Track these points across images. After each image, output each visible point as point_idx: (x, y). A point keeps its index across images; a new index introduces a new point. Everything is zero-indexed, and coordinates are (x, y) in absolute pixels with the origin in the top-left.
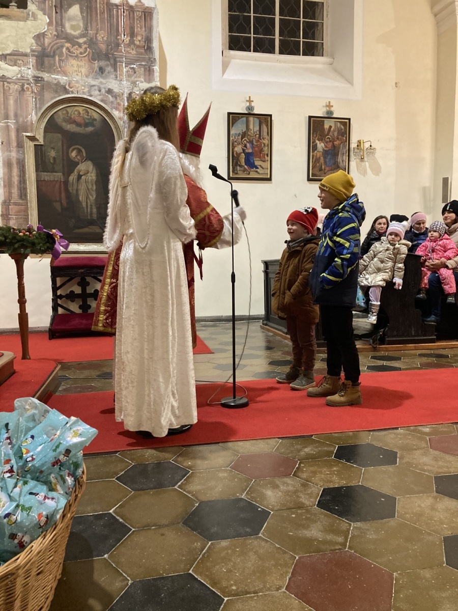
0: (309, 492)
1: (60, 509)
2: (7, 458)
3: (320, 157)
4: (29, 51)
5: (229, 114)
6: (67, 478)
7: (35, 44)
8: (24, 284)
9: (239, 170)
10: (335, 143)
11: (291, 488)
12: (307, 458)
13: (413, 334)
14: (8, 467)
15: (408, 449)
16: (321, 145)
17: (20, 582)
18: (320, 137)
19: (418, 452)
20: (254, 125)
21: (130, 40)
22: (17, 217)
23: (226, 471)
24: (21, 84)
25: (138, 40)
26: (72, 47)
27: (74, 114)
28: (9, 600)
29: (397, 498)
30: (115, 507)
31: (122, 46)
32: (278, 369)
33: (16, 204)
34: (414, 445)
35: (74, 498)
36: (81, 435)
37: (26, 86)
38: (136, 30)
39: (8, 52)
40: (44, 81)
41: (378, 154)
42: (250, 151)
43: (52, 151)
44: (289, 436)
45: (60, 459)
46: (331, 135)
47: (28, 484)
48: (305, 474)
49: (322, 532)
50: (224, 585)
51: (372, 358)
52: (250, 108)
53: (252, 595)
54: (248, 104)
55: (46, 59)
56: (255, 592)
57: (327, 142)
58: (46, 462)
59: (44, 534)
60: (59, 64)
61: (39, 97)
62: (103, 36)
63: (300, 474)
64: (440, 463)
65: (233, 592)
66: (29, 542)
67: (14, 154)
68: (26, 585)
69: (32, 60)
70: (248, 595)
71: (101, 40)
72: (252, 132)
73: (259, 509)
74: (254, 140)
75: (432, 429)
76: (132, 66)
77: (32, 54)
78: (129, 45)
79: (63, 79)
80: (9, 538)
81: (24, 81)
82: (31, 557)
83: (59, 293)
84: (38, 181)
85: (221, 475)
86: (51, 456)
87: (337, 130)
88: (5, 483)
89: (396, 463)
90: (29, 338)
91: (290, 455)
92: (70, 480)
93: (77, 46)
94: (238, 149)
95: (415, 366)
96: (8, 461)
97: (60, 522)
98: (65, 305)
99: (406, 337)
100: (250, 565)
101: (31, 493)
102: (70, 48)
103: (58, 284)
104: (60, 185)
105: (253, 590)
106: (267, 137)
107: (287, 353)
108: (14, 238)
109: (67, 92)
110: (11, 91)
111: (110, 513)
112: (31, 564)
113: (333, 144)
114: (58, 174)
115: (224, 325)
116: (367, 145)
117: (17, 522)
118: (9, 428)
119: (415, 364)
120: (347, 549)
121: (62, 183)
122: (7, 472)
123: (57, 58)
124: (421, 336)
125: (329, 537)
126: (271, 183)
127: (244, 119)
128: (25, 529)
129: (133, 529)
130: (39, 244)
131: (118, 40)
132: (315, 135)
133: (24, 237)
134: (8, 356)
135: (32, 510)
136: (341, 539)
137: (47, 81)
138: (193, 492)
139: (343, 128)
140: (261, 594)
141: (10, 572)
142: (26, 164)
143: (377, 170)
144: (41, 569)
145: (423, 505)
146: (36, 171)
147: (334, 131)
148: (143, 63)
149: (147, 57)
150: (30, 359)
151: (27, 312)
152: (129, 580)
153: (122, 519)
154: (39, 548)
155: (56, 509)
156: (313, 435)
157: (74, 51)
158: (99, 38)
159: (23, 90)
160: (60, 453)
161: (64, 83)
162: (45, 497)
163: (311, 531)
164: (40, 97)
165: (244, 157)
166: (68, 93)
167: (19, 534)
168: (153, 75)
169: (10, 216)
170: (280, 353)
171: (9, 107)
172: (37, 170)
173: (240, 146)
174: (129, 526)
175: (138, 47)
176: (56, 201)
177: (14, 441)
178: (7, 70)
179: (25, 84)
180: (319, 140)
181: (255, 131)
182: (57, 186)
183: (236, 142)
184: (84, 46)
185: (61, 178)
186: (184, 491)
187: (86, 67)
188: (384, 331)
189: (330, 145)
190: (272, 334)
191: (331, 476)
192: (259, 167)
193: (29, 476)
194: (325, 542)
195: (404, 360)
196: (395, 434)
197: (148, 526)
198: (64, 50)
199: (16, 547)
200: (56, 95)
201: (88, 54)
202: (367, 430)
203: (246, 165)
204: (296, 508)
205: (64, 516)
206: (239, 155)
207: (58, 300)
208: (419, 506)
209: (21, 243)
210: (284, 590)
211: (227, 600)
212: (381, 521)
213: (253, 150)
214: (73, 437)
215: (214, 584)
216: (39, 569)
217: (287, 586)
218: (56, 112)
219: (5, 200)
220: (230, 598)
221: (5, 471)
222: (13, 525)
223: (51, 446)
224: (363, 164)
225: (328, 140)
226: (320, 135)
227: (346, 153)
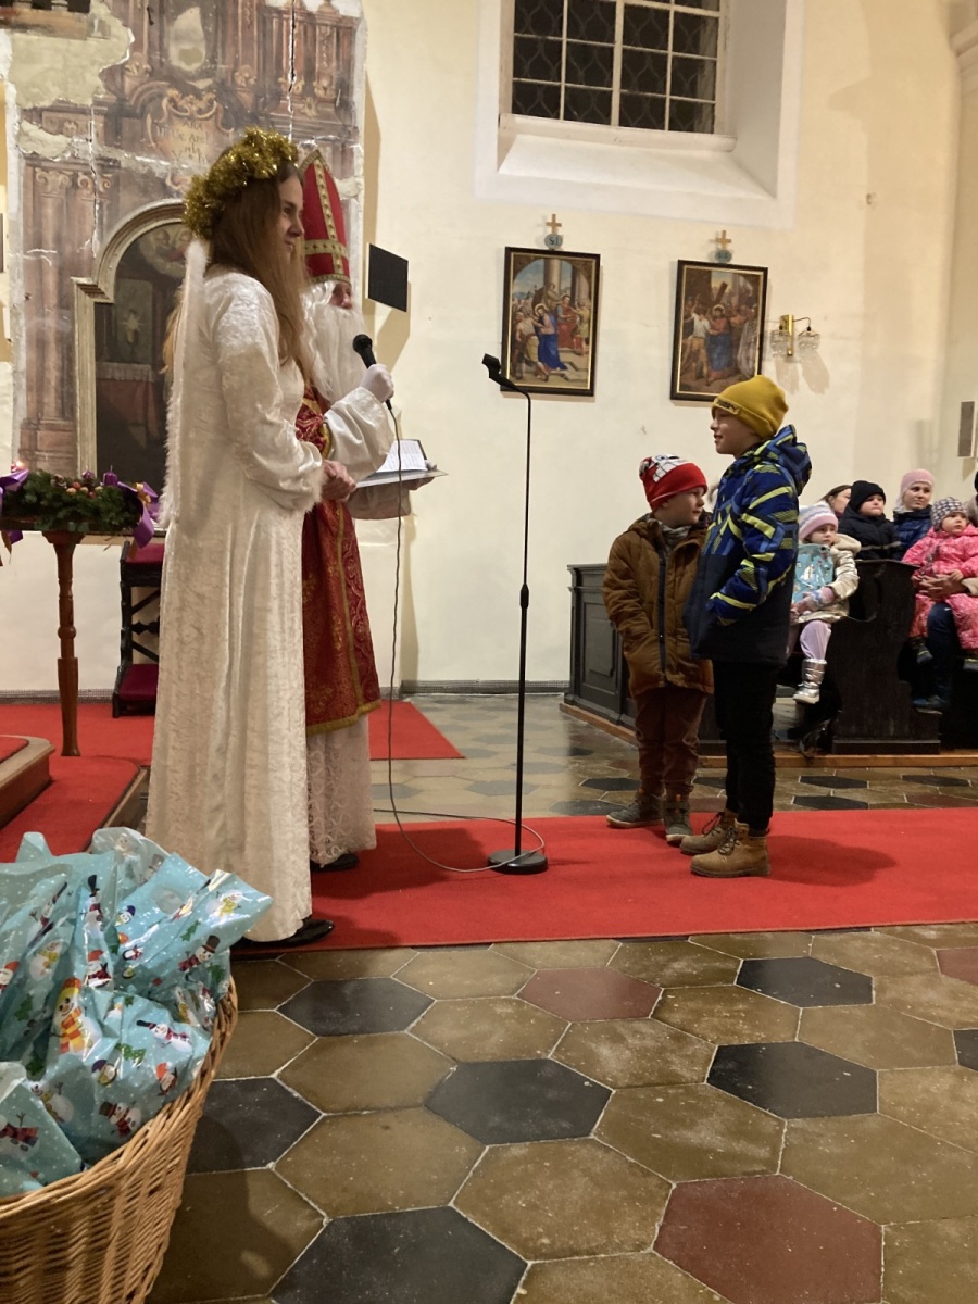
0: (689, 1053)
1: (198, 1059)
2: (96, 949)
3: (699, 350)
4: (89, 102)
5: (509, 250)
6: (201, 997)
7: (104, 90)
8: (71, 597)
9: (526, 372)
10: (733, 320)
11: (649, 1043)
12: (683, 984)
13: (892, 734)
14: (96, 967)
15: (895, 972)
16: (701, 324)
17: (120, 1204)
18: (700, 306)
19: (916, 980)
20: (560, 276)
21: (304, 87)
22: (52, 455)
23: (509, 1002)
24: (68, 173)
25: (322, 86)
26: (182, 98)
27: (181, 240)
28: (97, 1244)
29: (878, 1072)
30: (282, 1068)
31: (288, 97)
32: (605, 796)
33: (51, 427)
34: (906, 964)
35: (218, 1039)
36: (239, 907)
37: (82, 177)
38: (317, 65)
39: (46, 104)
40: (119, 167)
41: (825, 349)
42: (551, 331)
43: (132, 316)
44: (638, 935)
45: (198, 957)
47: (135, 1004)
48: (677, 1016)
49: (722, 1135)
50: (524, 1235)
51: (804, 780)
52: (554, 239)
53: (585, 1257)
54: (549, 231)
55: (126, 122)
56: (591, 1252)
57: (715, 318)
58: (169, 960)
59: (168, 1106)
60: (152, 132)
61: (108, 202)
62: (247, 75)
63: (667, 1016)
64: (965, 1004)
65: (544, 1250)
66: (138, 1123)
67: (51, 322)
68: (129, 1214)
69: (96, 124)
70: (577, 1258)
71: (244, 84)
72: (556, 290)
73: (586, 1084)
74: (560, 309)
75: (943, 933)
76: (308, 142)
77: (95, 110)
78: (302, 97)
79: (160, 166)
80: (100, 1113)
81: (75, 167)
82: (145, 1156)
83: (135, 620)
84: (99, 380)
85: (499, 1010)
86: (177, 950)
87: (737, 291)
88: (93, 999)
89: (871, 1001)
90: (79, 713)
91: (644, 975)
92: (208, 1005)
93: (191, 96)
94: (526, 326)
95: (896, 800)
96: (96, 955)
97: (198, 1085)
98: (146, 646)
99: (875, 738)
100: (575, 1197)
101: (141, 1023)
102: (177, 100)
103: (135, 602)
104: (146, 393)
105: (585, 1247)
106: (587, 302)
107: (622, 764)
108: (57, 498)
109: (167, 193)
110: (49, 187)
111: (271, 1079)
112: (145, 1168)
113: (729, 322)
114: (141, 366)
115: (482, 699)
116: (801, 327)
117: (117, 1079)
118: (97, 886)
119: (897, 796)
120: (778, 1173)
121: (150, 386)
122: (94, 976)
123: (149, 120)
124: (907, 738)
125: (739, 1146)
126: (594, 401)
127: (541, 262)
128: (132, 1095)
129: (324, 1114)
130: (109, 511)
131: (280, 84)
132: (690, 303)
133: (78, 497)
134: (38, 747)
135: (145, 1057)
136: (764, 1152)
137: (125, 169)
138: (443, 1044)
139: (750, 287)
140: (603, 1256)
141: (103, 1184)
142: (77, 343)
143: (820, 382)
144: (158, 1182)
145: (933, 1089)
146: (97, 359)
147: (731, 294)
148: (331, 136)
149: (340, 123)
150: (79, 755)
151: (76, 656)
152: (323, 1217)
153: (298, 1091)
154: (160, 1136)
155: (191, 1058)
156: (687, 937)
157: (186, 107)
158: (240, 80)
159: (75, 185)
160: (198, 942)
161: (162, 174)
162: (170, 1033)
163: (700, 1132)
164: (110, 201)
165: (537, 343)
166: (171, 196)
167: (120, 1105)
168: (351, 162)
169: (37, 453)
170: (605, 764)
171: (44, 221)
172: (99, 356)
173: (529, 321)
174: (314, 1107)
175: (321, 101)
176: (136, 424)
177: (107, 912)
178: (42, 142)
179: (80, 174)
180: (698, 313)
181: (562, 288)
182: (140, 392)
183: (520, 310)
184: (207, 96)
185: (147, 377)
186: (425, 1039)
187: (211, 138)
188: (829, 725)
189: (722, 324)
190: (585, 723)
191: (732, 1021)
192: (568, 366)
193: (132, 988)
194: (731, 1156)
195: (873, 788)
196: (864, 939)
197: (356, 1109)
198: (165, 102)
199: (113, 1132)
200: (144, 199)
201: (216, 113)
202: (804, 929)
203: (540, 360)
204: (663, 1084)
205: (203, 1074)
206: (526, 338)
207: (134, 634)
208: (927, 1091)
209: (70, 509)
210: (650, 1249)
211: (533, 1266)
212: (845, 1118)
213: (556, 330)
214: (223, 910)
215: (504, 1233)
216: (155, 1181)
217: (656, 1242)
218: (141, 236)
219: (28, 419)
220: (538, 1262)
221: (91, 973)
222: (109, 1086)
223: (178, 928)
224: (791, 367)
225: (718, 313)
226: (702, 303)
227: (755, 342)
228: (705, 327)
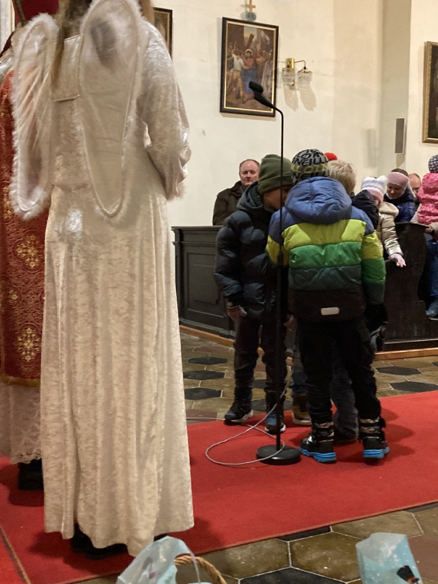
3: (237, 80)
10: (258, 60)
13: (416, 335)
18: (237, 50)
41: (315, 81)
46: (253, 48)
57: (247, 58)
87: (260, 41)
99: (407, 338)
113: (255, 61)
116: (299, 67)
124: (425, 338)
132: (231, 47)
139: (268, 39)
143: (310, 103)
147: (257, 42)
180: (236, 54)
189: (251, 62)
224: (293, 92)
225: (248, 55)
226: (239, 48)
227: (272, 75)
228: (240, 63)
